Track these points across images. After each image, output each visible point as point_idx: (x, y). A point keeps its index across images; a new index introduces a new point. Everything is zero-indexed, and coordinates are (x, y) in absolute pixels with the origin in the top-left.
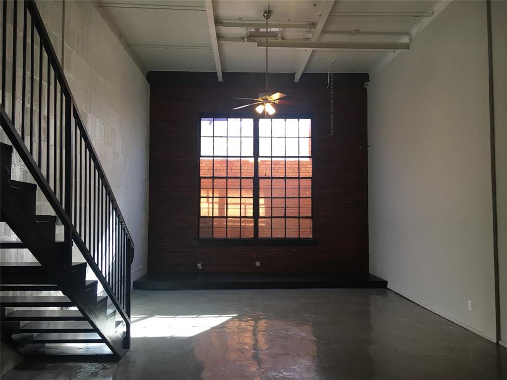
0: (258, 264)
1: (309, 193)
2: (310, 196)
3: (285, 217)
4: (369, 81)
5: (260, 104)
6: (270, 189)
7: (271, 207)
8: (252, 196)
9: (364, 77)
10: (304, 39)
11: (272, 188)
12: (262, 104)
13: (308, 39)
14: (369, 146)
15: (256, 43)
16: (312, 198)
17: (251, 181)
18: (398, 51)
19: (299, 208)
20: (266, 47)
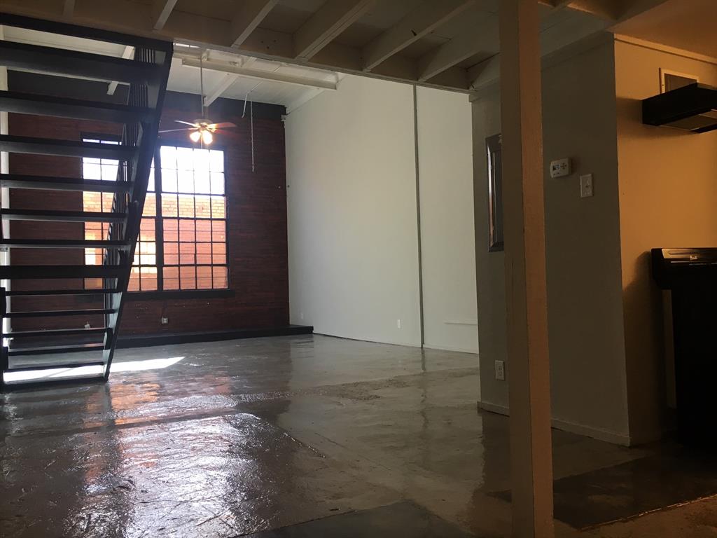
0: (165, 321)
1: (223, 238)
2: (224, 240)
3: (196, 265)
4: (286, 114)
5: (196, 131)
6: (177, 232)
7: (177, 252)
8: (154, 240)
9: (281, 110)
10: (230, 62)
11: (179, 231)
12: (198, 130)
13: (235, 63)
14: (289, 186)
15: (181, 60)
16: (227, 243)
17: (153, 221)
18: (322, 90)
19: (212, 254)
20: (200, 68)
